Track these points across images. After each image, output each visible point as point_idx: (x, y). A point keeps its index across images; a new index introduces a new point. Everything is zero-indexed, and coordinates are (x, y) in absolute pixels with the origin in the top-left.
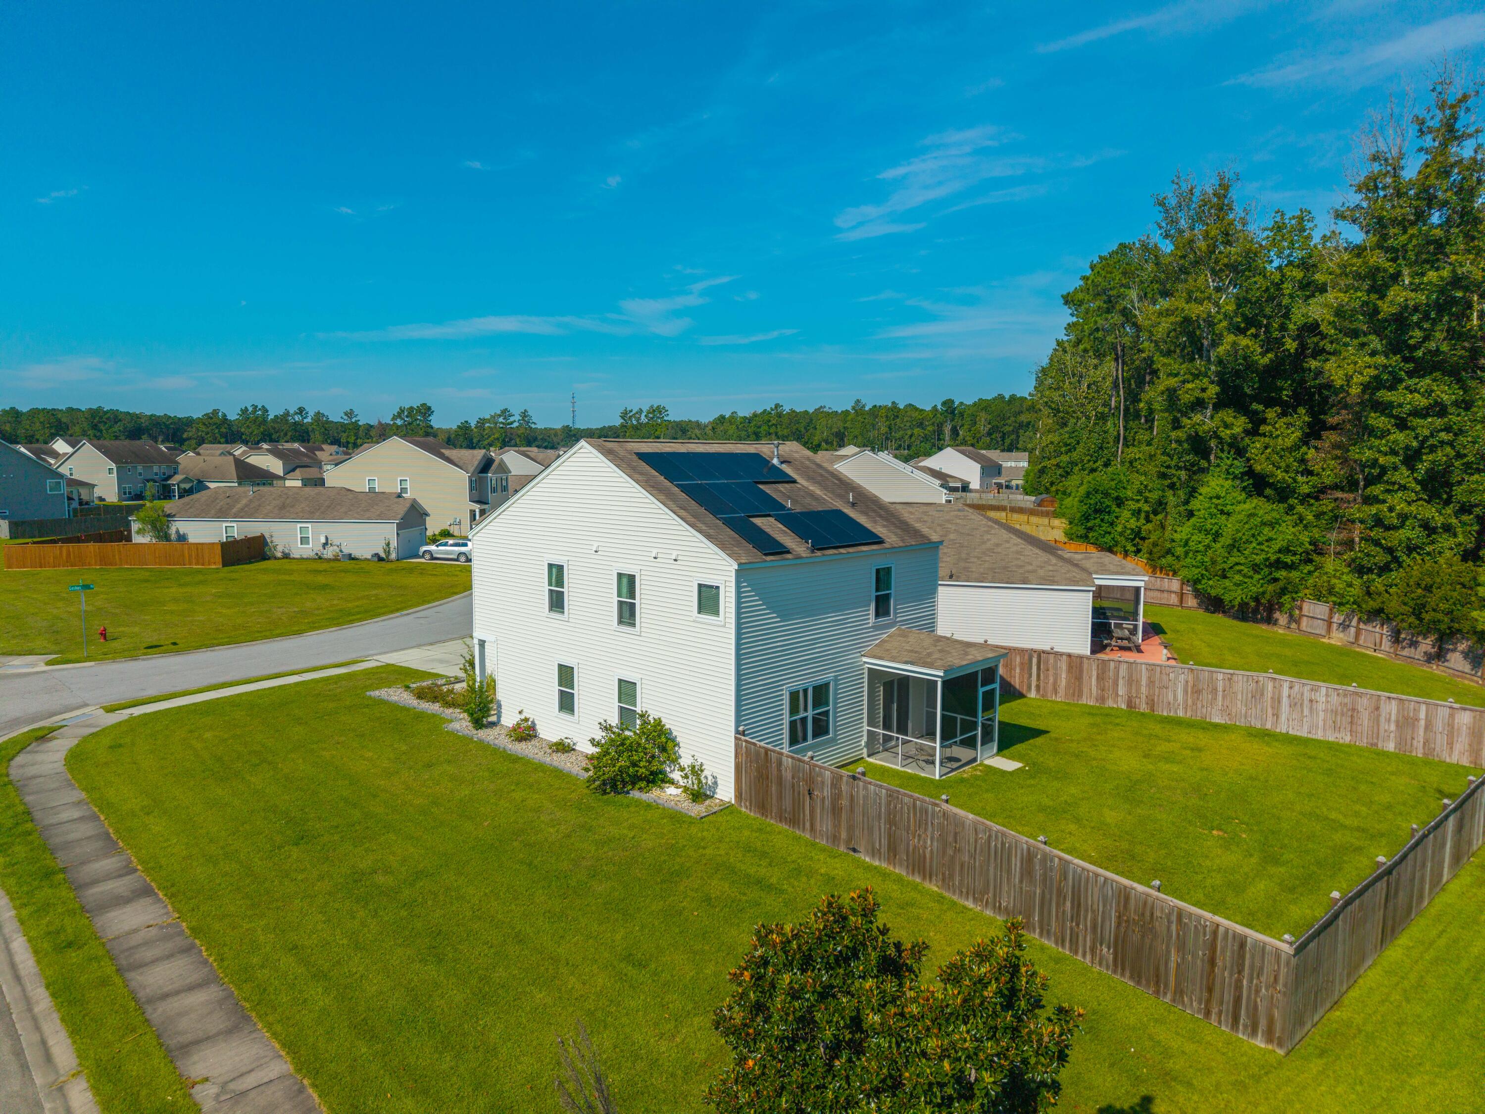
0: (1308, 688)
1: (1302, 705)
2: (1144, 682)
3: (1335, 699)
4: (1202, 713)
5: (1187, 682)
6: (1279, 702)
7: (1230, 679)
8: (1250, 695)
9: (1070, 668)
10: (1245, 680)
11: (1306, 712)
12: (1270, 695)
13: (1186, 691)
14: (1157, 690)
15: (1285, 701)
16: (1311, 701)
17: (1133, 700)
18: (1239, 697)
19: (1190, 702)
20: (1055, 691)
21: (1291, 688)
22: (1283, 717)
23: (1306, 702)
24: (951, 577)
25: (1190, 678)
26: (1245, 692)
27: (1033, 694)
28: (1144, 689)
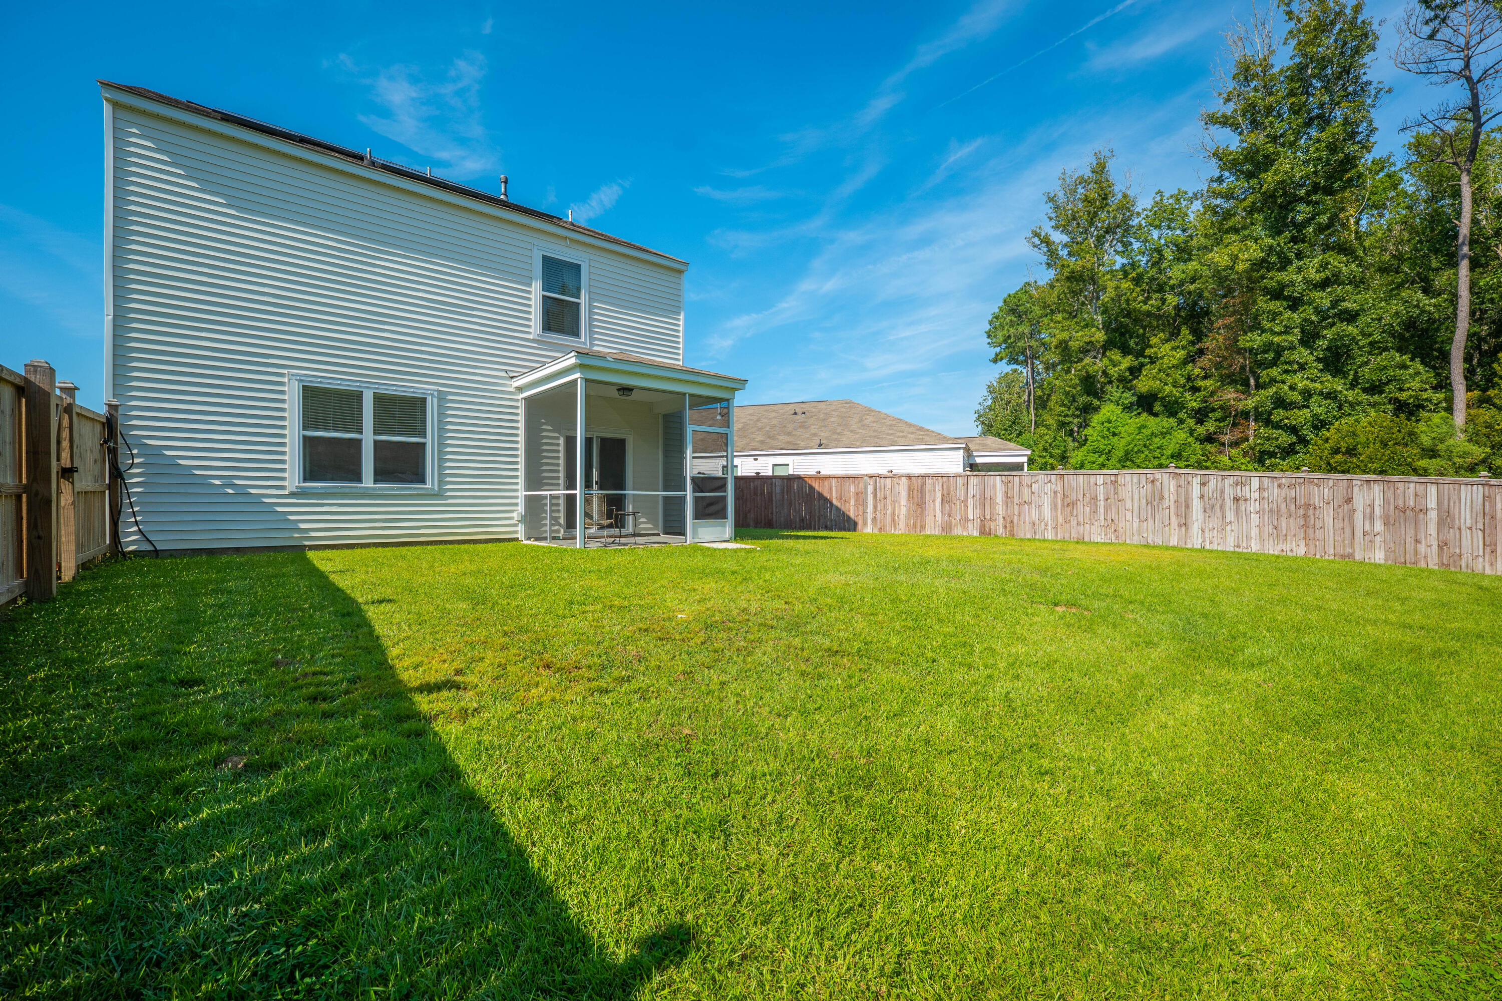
0: (1229, 481)
1: (1222, 507)
2: (999, 500)
3: (1275, 493)
4: (1078, 533)
5: (1056, 493)
6: (1187, 506)
7: (1114, 483)
8: (1144, 501)
9: (911, 491)
10: (1135, 480)
11: (1230, 516)
12: (1173, 498)
13: (1054, 506)
14: (1016, 508)
15: (1196, 504)
16: (1236, 499)
17: (987, 524)
18: (1129, 505)
19: (1060, 520)
20: (895, 523)
21: (1203, 484)
22: (1195, 528)
23: (1229, 503)
24: (820, 445)
25: (1059, 488)
26: (1136, 497)
27: (869, 529)
28: (999, 509)
